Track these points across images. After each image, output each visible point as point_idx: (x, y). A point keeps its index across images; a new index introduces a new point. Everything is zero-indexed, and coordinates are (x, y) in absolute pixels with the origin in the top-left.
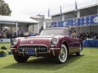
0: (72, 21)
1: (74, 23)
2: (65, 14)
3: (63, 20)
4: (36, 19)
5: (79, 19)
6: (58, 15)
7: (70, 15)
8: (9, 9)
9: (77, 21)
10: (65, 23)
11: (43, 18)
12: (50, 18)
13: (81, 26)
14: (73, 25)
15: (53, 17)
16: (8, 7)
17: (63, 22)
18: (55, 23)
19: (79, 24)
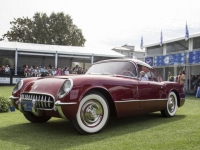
0: (180, 56)
1: (182, 59)
2: (168, 44)
3: (165, 53)
4: (122, 52)
5: (191, 54)
6: (157, 47)
7: (177, 46)
8: (82, 37)
9: (188, 56)
10: (168, 58)
11: (132, 51)
12: (144, 50)
13: (194, 64)
14: (180, 62)
15: (148, 48)
16: (80, 34)
17: (164, 57)
18: (152, 58)
19: (191, 60)
